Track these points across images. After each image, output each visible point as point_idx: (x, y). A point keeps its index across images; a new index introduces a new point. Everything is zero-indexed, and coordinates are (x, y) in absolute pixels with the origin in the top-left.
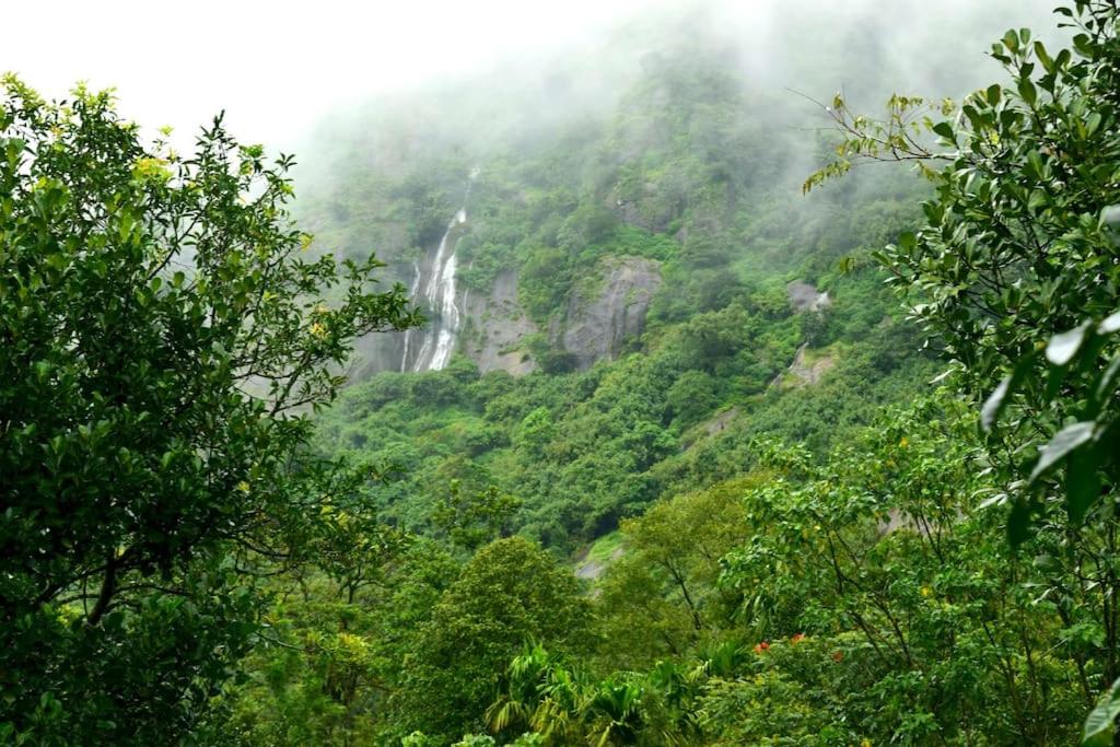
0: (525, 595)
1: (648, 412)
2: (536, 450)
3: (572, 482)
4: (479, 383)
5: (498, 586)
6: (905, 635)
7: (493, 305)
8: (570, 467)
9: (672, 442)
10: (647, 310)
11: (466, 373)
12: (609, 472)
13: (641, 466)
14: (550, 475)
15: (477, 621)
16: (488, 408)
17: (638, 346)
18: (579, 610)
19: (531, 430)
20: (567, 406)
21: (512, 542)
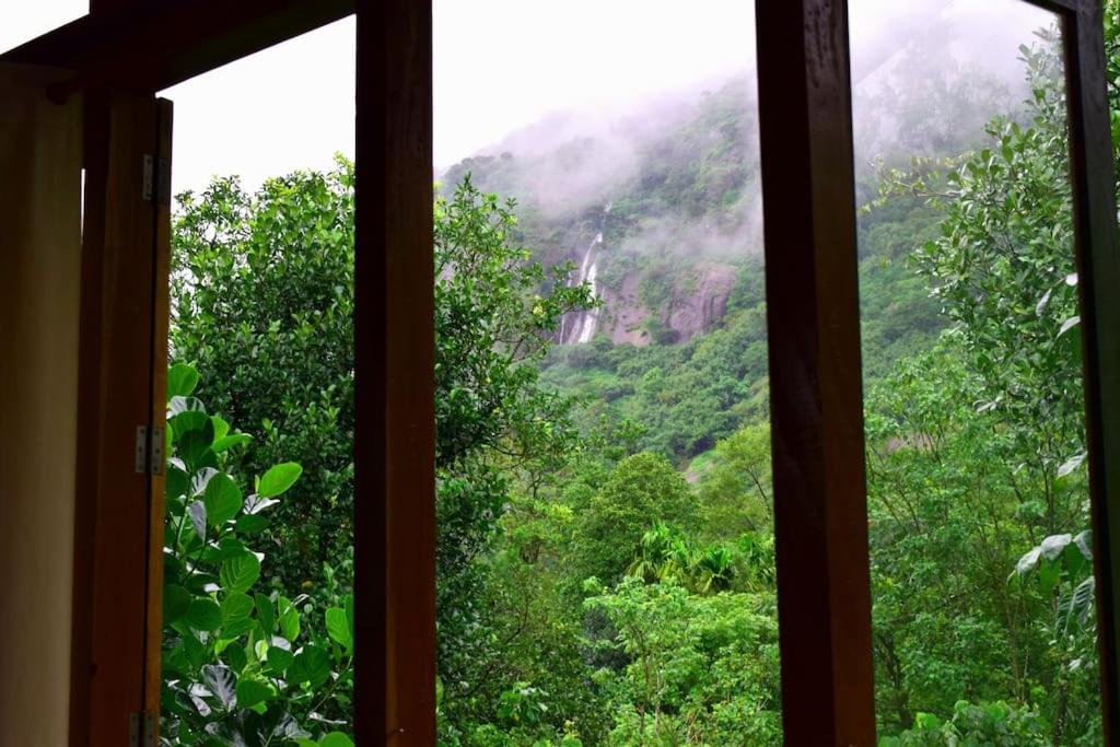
0: (652, 491)
1: (729, 370)
2: (653, 397)
3: (678, 418)
4: (613, 351)
5: (635, 485)
6: (915, 510)
7: (621, 298)
8: (675, 409)
9: (745, 390)
10: (727, 300)
11: (603, 344)
12: (702, 411)
13: (724, 407)
14: (662, 413)
15: (621, 509)
16: (619, 368)
17: (722, 325)
18: (689, 501)
19: (649, 383)
20: (673, 366)
21: (644, 456)
